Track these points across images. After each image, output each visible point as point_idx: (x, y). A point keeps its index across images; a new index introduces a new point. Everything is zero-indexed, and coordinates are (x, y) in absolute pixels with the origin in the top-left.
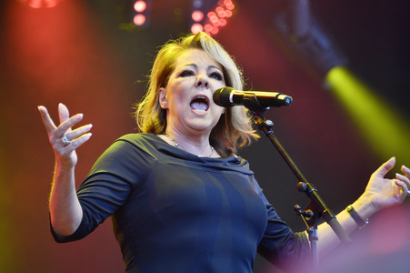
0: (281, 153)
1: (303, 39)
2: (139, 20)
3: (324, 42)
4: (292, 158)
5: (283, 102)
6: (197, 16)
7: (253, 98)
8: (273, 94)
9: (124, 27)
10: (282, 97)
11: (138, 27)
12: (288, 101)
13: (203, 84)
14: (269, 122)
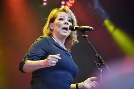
0: (90, 45)
1: (96, 10)
2: (45, 4)
3: (103, 11)
4: (93, 47)
5: (91, 29)
6: (63, 3)
7: (81, 28)
8: (88, 27)
9: (40, 6)
10: (91, 28)
11: (44, 6)
12: (92, 29)
13: (67, 23)
14: (86, 36)
